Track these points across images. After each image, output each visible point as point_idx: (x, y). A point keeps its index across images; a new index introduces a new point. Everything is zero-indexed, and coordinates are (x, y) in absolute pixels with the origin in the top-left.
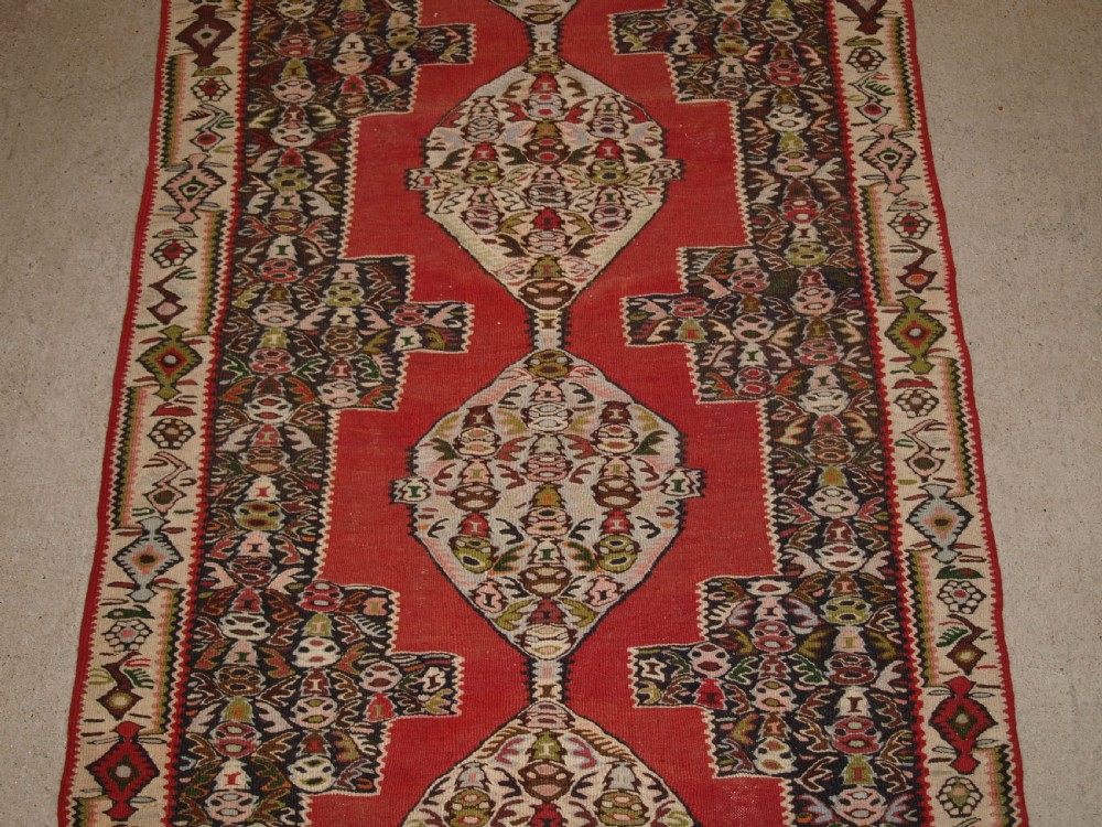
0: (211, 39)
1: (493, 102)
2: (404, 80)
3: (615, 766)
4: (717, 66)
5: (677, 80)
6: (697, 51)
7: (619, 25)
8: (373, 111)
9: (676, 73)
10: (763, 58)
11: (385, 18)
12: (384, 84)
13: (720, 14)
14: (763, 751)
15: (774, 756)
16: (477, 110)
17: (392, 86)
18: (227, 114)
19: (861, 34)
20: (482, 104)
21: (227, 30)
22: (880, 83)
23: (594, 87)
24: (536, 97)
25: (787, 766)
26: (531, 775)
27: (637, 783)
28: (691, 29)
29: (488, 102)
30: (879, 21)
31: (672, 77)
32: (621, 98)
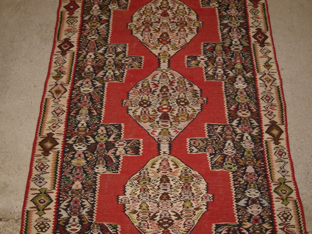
3: (180, 5)
14: (212, 3)
15: (214, 4)
25: (217, 5)
26: (161, 7)
27: (184, 8)
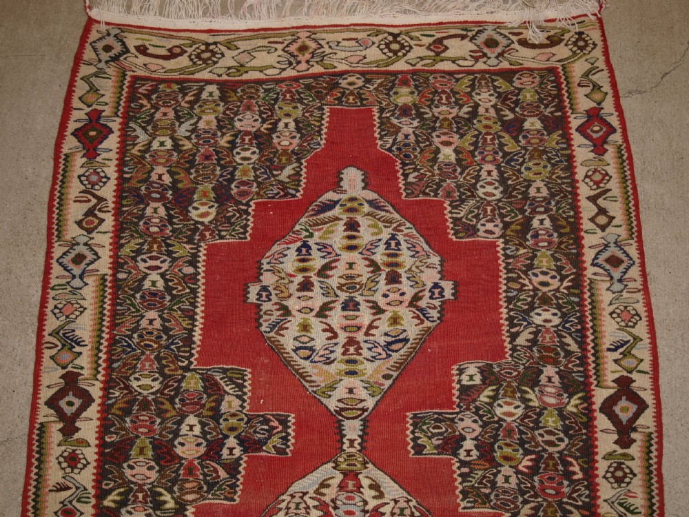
0: (74, 409)
1: (306, 498)
2: (232, 468)
4: (495, 475)
5: (460, 488)
6: (479, 457)
7: (415, 425)
8: (205, 499)
9: (460, 479)
10: (534, 470)
11: (219, 402)
12: (216, 471)
13: (500, 419)
16: (292, 506)
17: (223, 474)
18: (85, 489)
19: (617, 447)
20: (297, 500)
21: (87, 400)
22: (631, 500)
23: (392, 489)
24: (343, 496)
28: (476, 434)
29: (302, 498)
30: (634, 435)
31: (457, 484)
32: (413, 503)
